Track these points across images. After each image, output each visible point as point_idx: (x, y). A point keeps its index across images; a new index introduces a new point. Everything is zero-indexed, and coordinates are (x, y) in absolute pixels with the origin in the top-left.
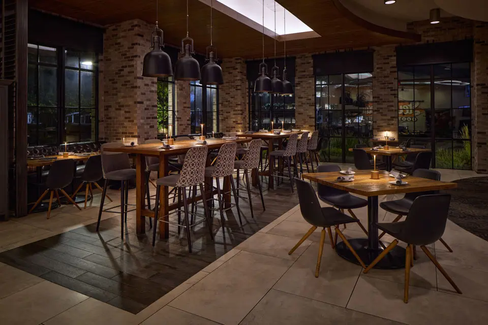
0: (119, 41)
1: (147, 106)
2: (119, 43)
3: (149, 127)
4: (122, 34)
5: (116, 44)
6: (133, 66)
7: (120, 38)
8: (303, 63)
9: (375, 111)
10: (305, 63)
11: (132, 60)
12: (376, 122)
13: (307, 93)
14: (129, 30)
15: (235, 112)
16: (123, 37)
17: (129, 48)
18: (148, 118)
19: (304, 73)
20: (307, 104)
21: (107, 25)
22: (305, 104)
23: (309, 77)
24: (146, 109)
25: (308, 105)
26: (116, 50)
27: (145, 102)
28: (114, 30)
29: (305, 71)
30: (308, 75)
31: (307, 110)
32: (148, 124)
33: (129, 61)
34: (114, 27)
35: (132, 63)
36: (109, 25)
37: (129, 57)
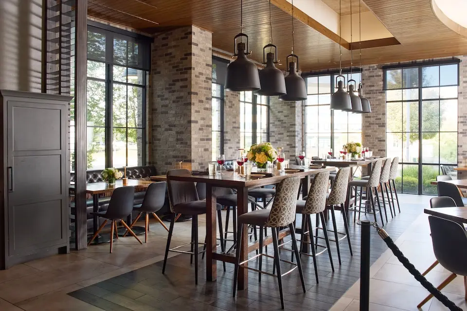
0: (170, 51)
1: (201, 125)
2: (171, 54)
3: (203, 149)
4: (173, 43)
5: (167, 55)
6: (186, 79)
7: (171, 47)
8: (371, 76)
9: (461, 133)
10: (373, 76)
11: (186, 73)
12: (461, 146)
13: (377, 112)
14: (182, 38)
15: (288, 134)
16: (175, 46)
17: (182, 59)
18: (202, 140)
19: (372, 88)
20: (376, 124)
21: (156, 34)
22: (373, 124)
23: (379, 93)
24: (200, 129)
25: (377, 126)
26: (166, 62)
27: (199, 121)
28: (164, 39)
29: (373, 86)
30: (376, 90)
31: (375, 131)
32: (202, 147)
33: (181, 73)
34: (164, 36)
35: (186, 76)
36: (159, 33)
37: (182, 69)
